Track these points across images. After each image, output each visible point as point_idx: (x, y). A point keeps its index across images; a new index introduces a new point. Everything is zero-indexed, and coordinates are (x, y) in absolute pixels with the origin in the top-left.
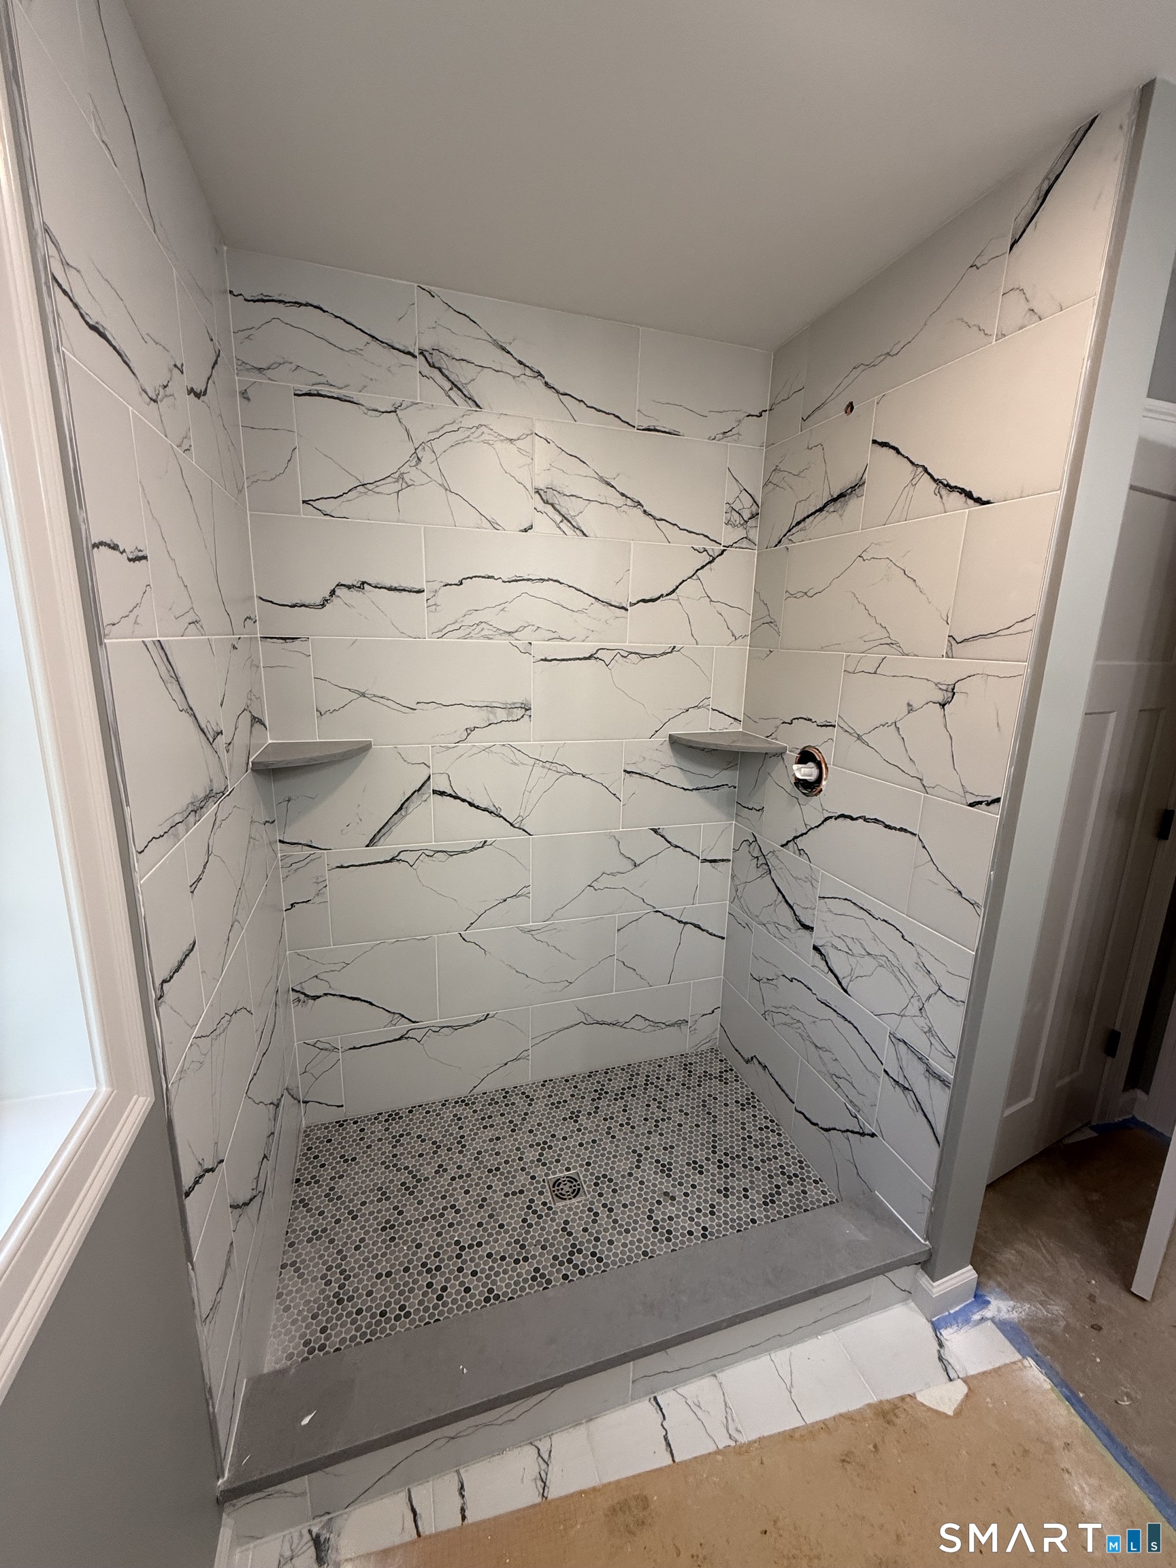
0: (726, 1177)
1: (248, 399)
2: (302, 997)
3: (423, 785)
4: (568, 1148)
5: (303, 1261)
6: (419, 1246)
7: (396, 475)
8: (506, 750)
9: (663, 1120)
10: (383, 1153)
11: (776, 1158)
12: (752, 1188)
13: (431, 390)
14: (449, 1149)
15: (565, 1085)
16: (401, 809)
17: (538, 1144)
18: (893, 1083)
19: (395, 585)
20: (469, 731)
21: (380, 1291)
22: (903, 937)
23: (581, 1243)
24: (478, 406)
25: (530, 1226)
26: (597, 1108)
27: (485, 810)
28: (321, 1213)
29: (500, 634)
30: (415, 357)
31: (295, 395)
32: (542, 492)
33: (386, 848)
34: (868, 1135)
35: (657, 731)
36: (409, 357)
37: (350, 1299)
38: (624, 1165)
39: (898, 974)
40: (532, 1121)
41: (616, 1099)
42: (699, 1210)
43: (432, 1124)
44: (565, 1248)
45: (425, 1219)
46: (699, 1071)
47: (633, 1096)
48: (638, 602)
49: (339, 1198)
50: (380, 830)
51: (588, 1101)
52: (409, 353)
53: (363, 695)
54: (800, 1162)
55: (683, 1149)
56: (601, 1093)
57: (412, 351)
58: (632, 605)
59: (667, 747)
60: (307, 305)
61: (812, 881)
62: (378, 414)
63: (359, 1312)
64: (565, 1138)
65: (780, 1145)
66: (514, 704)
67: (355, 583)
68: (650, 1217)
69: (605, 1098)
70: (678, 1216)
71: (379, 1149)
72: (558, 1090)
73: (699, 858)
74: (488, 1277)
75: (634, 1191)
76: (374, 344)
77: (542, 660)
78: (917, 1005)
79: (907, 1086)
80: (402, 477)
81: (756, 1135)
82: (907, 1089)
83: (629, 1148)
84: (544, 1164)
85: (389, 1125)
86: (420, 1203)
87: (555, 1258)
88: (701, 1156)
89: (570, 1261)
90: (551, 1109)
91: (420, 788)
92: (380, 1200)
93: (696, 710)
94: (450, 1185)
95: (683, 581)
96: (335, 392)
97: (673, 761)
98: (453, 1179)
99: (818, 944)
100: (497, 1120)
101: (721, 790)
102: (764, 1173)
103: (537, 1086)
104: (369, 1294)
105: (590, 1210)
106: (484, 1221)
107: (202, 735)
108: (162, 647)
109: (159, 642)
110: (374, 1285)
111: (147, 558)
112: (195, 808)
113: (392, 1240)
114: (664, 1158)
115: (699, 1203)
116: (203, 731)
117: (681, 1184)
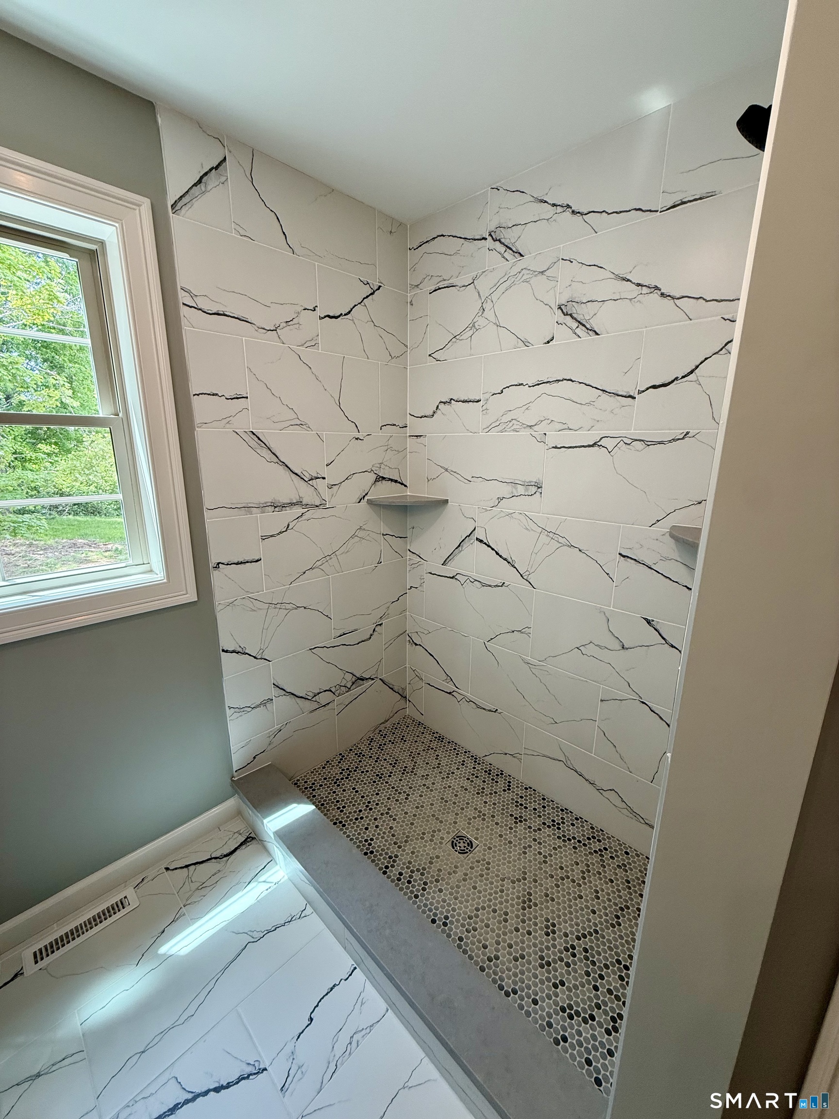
1: (412, 305)
2: (411, 641)
3: (471, 533)
4: (492, 830)
5: (346, 759)
7: (471, 325)
8: (522, 518)
10: (417, 749)
12: (569, 990)
13: (492, 258)
14: (440, 773)
15: (539, 800)
16: (459, 546)
19: (466, 399)
20: (499, 500)
21: (347, 794)
24: (521, 256)
26: (539, 829)
27: (505, 559)
29: (524, 428)
30: (486, 239)
31: (430, 293)
32: (563, 307)
35: (658, 520)
36: (483, 241)
38: (507, 871)
42: (510, 946)
43: (449, 756)
44: (420, 865)
45: (394, 788)
48: (647, 389)
49: (382, 750)
50: (449, 556)
51: (540, 821)
52: (483, 238)
53: (446, 470)
55: (559, 910)
56: (556, 825)
57: (485, 236)
58: (640, 392)
59: (669, 538)
60: (438, 237)
62: (464, 288)
66: (530, 482)
67: (447, 400)
69: (554, 830)
70: (493, 931)
72: (530, 799)
74: (379, 834)
76: (466, 243)
77: (553, 447)
80: (474, 325)
84: (469, 824)
85: (434, 740)
86: (401, 780)
88: (564, 927)
90: (512, 803)
91: (470, 535)
92: (391, 764)
95: (706, 359)
103: (522, 786)
105: (456, 867)
106: (409, 814)
107: (293, 476)
108: (254, 434)
109: (252, 432)
110: (349, 790)
111: (247, 398)
112: (275, 505)
113: (374, 782)
114: (536, 897)
115: (517, 944)
116: (296, 474)
117: (523, 921)
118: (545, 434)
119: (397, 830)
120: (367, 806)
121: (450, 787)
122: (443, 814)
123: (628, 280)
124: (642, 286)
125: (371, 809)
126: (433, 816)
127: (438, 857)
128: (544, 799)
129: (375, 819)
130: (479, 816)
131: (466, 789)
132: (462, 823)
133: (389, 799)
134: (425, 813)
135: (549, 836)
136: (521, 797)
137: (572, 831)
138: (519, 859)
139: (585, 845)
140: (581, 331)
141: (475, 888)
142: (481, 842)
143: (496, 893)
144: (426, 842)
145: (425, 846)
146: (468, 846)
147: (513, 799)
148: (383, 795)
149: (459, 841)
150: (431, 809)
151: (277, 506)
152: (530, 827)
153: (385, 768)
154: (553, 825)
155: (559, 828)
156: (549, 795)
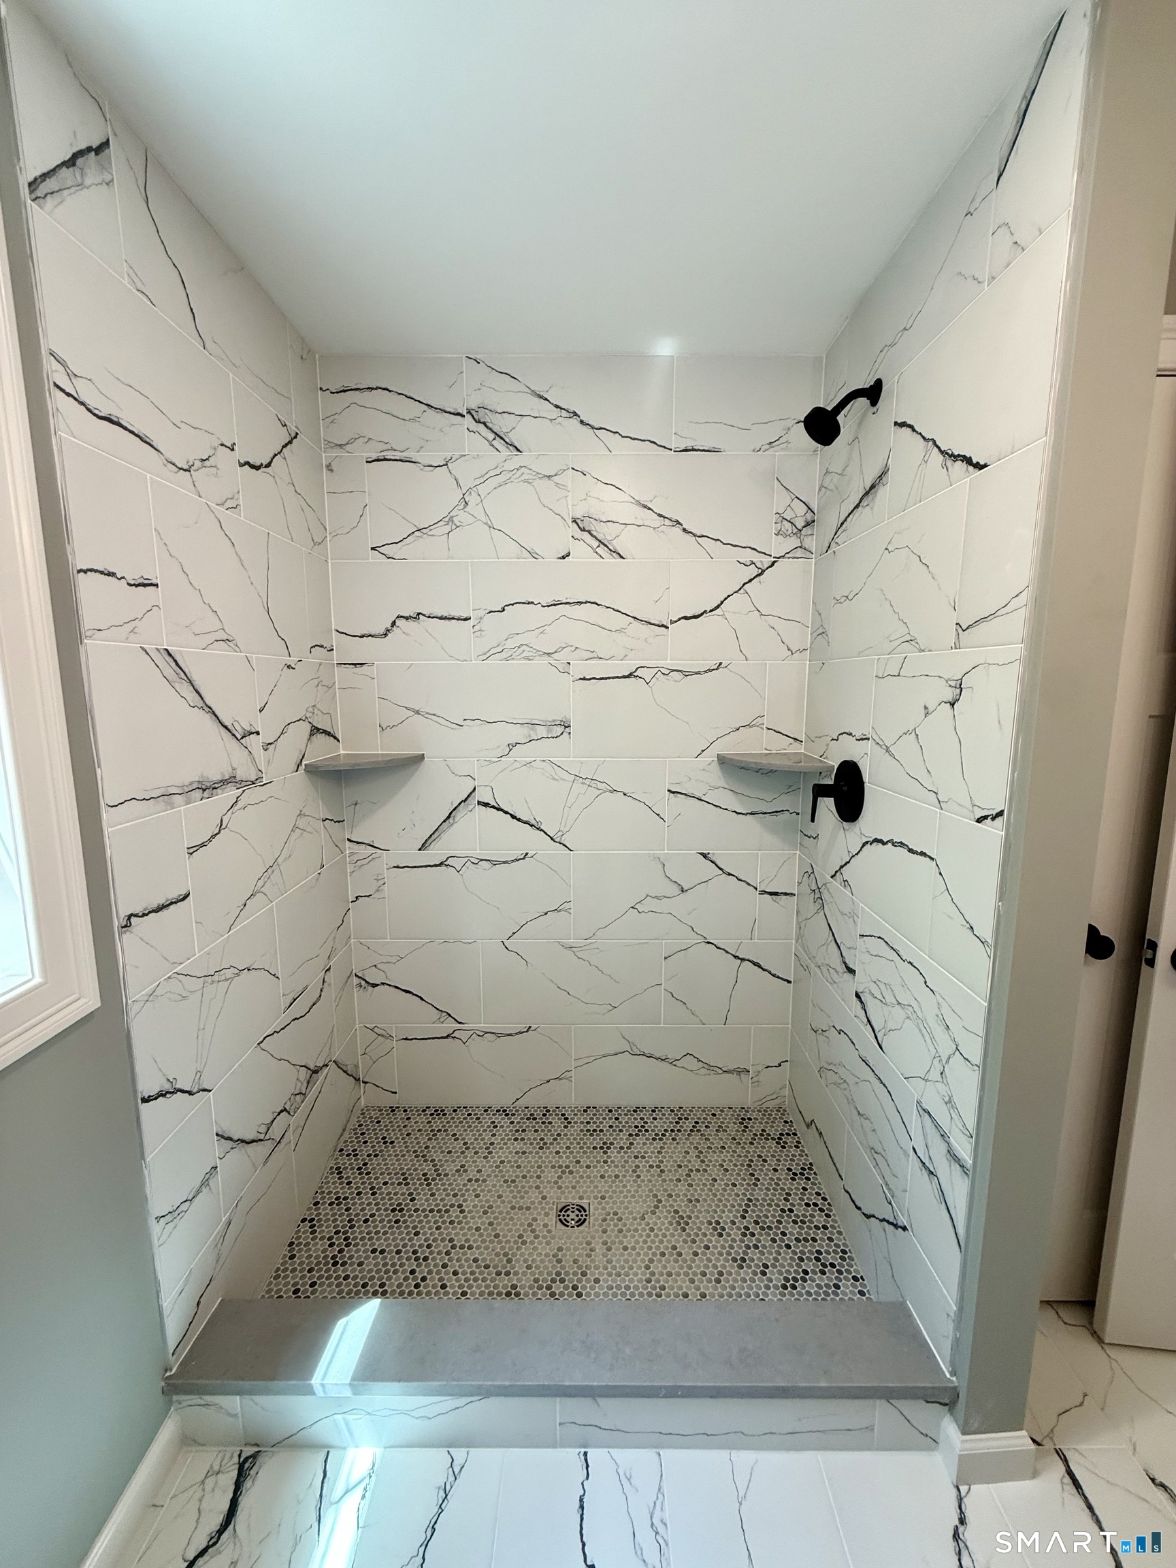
0: (748, 1247)
1: (332, 470)
2: (363, 983)
3: (469, 796)
4: (589, 1177)
5: (319, 1220)
6: (417, 1234)
7: (447, 519)
8: (547, 766)
9: (698, 1170)
10: (418, 1143)
11: (814, 1240)
12: (774, 1266)
13: (476, 442)
14: (476, 1153)
15: (607, 1115)
16: (449, 817)
17: (560, 1167)
18: (921, 1164)
19: (445, 614)
20: (511, 747)
21: (370, 1264)
22: (925, 982)
23: (567, 1274)
24: (518, 450)
25: (524, 1243)
26: (631, 1144)
27: (526, 823)
28: (349, 1183)
29: (540, 655)
30: (463, 416)
31: (367, 462)
32: (578, 521)
33: (435, 853)
34: (901, 1227)
35: (703, 751)
36: (459, 417)
37: (344, 1264)
38: (639, 1207)
39: (922, 1028)
40: (563, 1142)
41: (654, 1139)
42: (704, 1274)
43: (470, 1127)
44: (549, 1274)
45: (432, 1211)
46: (757, 1128)
47: (674, 1139)
48: (679, 619)
49: (368, 1173)
50: (431, 835)
51: (624, 1135)
52: (459, 414)
53: (418, 712)
54: (844, 1252)
55: (710, 1206)
56: (641, 1129)
57: (461, 412)
58: (672, 622)
59: (715, 767)
60: (377, 388)
61: (853, 915)
62: (432, 468)
63: (347, 1277)
64: (588, 1167)
65: (825, 1227)
66: (554, 721)
67: (412, 615)
68: (647, 1267)
69: (643, 1135)
70: (678, 1274)
71: (416, 1138)
72: (598, 1119)
73: (756, 889)
74: (467, 1280)
75: (641, 1236)
76: (430, 412)
77: (581, 679)
78: (939, 1068)
79: (932, 1170)
80: (451, 519)
81: (799, 1210)
82: (932, 1173)
83: (650, 1191)
84: (560, 1188)
85: (432, 1119)
86: (433, 1195)
87: (536, 1281)
88: (727, 1217)
89: (549, 1288)
90: (584, 1135)
91: (466, 799)
92: (400, 1184)
93: (747, 730)
94: (465, 1185)
95: (729, 596)
96: (398, 455)
97: (722, 783)
98: (470, 1180)
99: (859, 991)
100: (530, 1135)
101: (781, 816)
102: (794, 1253)
103: (579, 1111)
104: (360, 1264)
105: (588, 1243)
106: (483, 1227)
107: (223, 730)
108: (170, 655)
109: (166, 650)
110: (367, 1258)
111: (157, 585)
112: (204, 787)
113: (397, 1222)
114: (685, 1210)
115: (706, 1267)
116: (226, 727)
117: (694, 1241)
118: (569, 663)
119: (486, 1256)
120: (417, 1259)
121: (502, 1162)
122: (522, 1197)
123: (650, 509)
124: (665, 517)
125: (425, 1259)
126: (513, 1208)
127: (560, 1249)
128: (610, 1111)
129: (445, 1266)
130: (564, 1172)
131: (524, 1153)
132: (552, 1193)
133: (438, 1228)
134: (501, 1213)
135: (644, 1144)
136: (588, 1123)
137: (660, 1125)
138: (639, 1186)
139: (679, 1131)
140: (601, 550)
141: (625, 1248)
142: (589, 1198)
143: (648, 1236)
144: (532, 1243)
145: (535, 1249)
146: (580, 1212)
147: (582, 1131)
148: (427, 1230)
149: (566, 1214)
150: (503, 1202)
151: (207, 788)
152: (622, 1148)
153: (396, 1194)
154: (639, 1131)
155: (647, 1131)
156: (612, 1103)
